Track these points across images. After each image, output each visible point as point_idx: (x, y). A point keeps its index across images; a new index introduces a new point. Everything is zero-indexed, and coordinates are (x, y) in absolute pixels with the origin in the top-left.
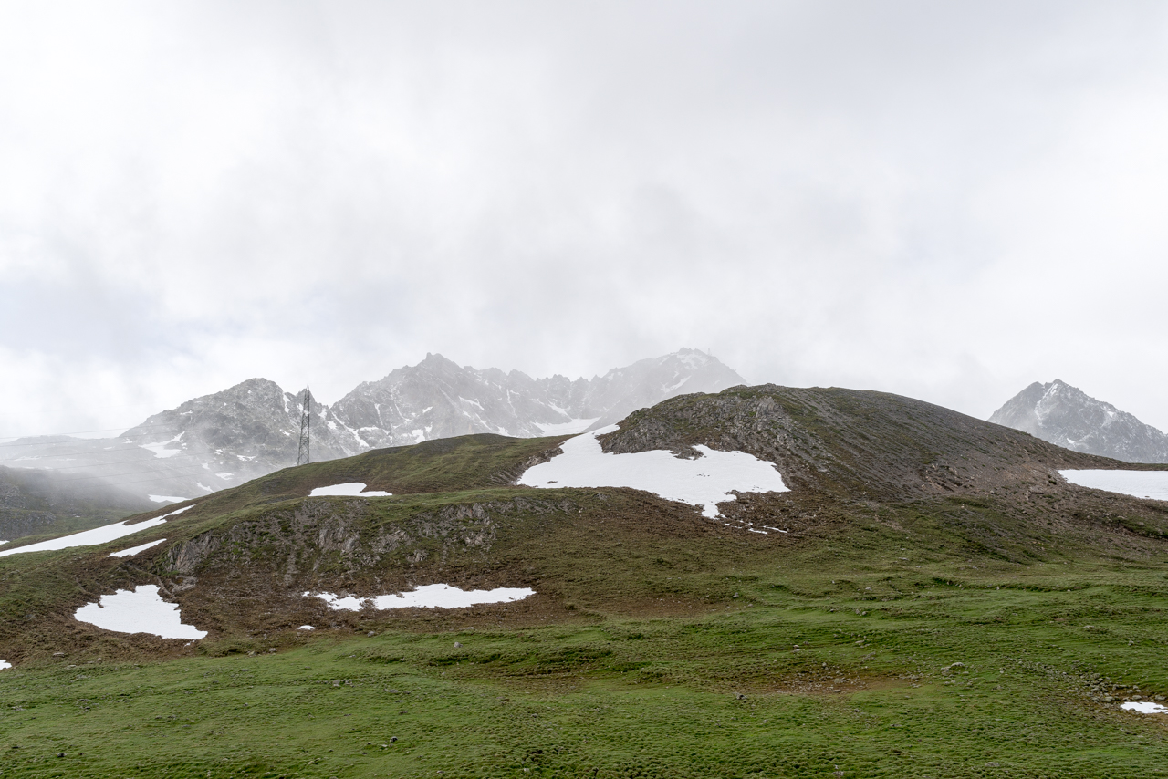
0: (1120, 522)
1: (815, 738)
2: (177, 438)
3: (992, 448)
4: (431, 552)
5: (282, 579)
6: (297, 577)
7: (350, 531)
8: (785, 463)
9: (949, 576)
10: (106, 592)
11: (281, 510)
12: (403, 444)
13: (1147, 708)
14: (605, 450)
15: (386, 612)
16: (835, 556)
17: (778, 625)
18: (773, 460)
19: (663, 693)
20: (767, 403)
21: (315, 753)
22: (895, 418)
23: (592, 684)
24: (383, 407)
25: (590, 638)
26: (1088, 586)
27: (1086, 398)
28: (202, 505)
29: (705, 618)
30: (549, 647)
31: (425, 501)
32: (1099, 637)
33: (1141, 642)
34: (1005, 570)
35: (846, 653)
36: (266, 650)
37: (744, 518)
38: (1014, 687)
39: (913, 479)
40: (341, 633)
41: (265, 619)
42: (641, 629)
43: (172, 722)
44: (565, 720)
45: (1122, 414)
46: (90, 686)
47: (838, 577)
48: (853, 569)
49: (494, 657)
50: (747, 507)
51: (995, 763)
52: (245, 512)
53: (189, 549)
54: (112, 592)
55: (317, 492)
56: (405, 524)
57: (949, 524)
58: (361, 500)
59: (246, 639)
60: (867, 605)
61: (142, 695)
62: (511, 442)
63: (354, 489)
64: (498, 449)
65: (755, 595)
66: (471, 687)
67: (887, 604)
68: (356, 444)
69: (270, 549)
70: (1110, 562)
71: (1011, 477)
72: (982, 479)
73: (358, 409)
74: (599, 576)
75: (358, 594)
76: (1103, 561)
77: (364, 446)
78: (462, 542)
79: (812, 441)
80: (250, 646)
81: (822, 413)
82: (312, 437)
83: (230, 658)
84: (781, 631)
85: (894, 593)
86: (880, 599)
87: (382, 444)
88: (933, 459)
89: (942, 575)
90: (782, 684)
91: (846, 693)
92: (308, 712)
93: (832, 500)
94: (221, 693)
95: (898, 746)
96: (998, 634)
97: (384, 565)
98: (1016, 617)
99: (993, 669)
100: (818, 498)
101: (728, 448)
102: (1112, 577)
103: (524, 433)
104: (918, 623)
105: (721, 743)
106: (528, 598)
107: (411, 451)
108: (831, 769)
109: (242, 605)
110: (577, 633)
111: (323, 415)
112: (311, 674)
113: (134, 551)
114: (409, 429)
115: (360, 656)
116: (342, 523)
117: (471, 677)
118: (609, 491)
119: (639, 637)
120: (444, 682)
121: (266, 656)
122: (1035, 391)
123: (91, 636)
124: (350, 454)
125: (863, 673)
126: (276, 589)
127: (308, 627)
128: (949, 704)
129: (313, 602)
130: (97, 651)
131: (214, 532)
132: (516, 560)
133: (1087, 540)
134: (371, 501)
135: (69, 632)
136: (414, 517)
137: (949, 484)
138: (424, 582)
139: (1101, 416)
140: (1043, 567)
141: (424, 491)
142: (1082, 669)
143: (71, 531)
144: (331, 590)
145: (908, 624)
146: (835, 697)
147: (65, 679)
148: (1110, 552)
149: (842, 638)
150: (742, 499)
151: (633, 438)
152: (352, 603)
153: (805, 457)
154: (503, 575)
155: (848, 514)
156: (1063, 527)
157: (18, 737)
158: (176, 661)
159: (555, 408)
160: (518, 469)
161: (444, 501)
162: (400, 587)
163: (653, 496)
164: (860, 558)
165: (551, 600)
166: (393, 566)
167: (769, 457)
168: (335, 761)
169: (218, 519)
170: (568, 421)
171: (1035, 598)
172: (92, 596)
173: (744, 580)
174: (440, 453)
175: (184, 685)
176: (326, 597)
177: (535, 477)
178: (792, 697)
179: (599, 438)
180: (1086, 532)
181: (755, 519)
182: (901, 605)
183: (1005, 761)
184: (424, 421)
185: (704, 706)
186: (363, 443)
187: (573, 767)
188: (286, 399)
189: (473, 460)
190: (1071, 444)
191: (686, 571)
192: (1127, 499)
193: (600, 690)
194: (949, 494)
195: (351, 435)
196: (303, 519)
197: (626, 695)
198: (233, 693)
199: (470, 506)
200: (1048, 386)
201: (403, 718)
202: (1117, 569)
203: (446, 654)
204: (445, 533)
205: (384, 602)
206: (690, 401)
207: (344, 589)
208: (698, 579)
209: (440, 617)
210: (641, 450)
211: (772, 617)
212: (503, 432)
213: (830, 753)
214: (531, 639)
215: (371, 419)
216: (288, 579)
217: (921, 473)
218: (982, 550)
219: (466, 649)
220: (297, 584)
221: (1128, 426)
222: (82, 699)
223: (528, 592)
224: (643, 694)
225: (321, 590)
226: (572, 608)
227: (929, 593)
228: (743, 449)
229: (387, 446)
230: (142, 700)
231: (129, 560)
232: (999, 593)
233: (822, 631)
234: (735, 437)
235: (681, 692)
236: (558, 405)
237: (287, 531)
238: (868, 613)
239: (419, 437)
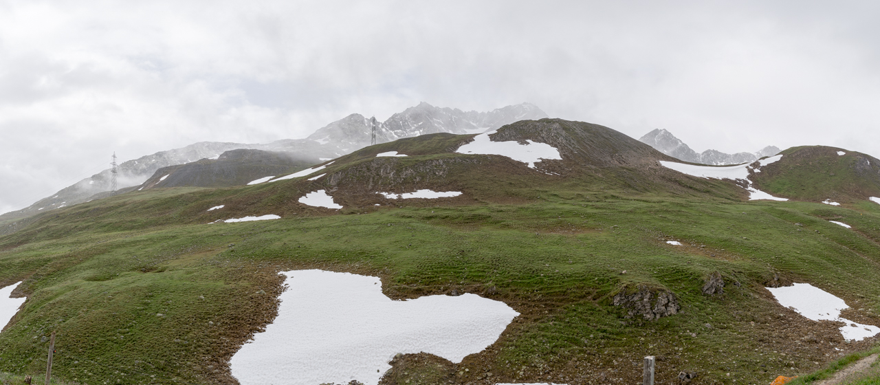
0: (676, 181)
1: (563, 249)
2: (327, 137)
3: (638, 150)
4: (423, 177)
5: (368, 187)
6: (373, 187)
7: (392, 169)
8: (562, 149)
9: (617, 195)
10: (308, 193)
11: (366, 162)
12: (411, 136)
13: (674, 243)
14: (491, 140)
15: (406, 199)
16: (575, 185)
17: (554, 209)
18: (557, 147)
19: (509, 232)
20: (556, 125)
21: (382, 249)
22: (605, 135)
23: (483, 228)
24: (403, 123)
25: (483, 211)
26: (663, 202)
27: (673, 136)
28: (338, 161)
29: (527, 205)
30: (467, 214)
31: (420, 158)
32: (663, 219)
33: (676, 222)
34: (637, 194)
35: (577, 220)
36: (363, 213)
37: (544, 168)
38: (634, 234)
39: (609, 158)
40: (390, 207)
41: (363, 201)
42: (502, 208)
43: (333, 237)
44: (472, 240)
45: (684, 144)
46: (306, 224)
47: (577, 192)
48: (583, 190)
49: (447, 217)
50: (545, 164)
51: (624, 260)
52: (353, 163)
53: (334, 177)
54: (310, 192)
55: (379, 155)
56: (412, 167)
57: (619, 176)
58: (396, 158)
59: (356, 209)
60: (587, 203)
61: (323, 227)
62: (454, 136)
63: (393, 154)
64: (448, 139)
65: (546, 197)
66: (438, 227)
67: (593, 203)
68: (393, 136)
69: (363, 176)
70: (671, 194)
71: (643, 161)
72: (633, 161)
73: (393, 123)
74: (487, 188)
75: (396, 193)
76: (669, 194)
77: (396, 138)
78: (435, 174)
79: (572, 141)
80: (358, 211)
81: (578, 131)
82: (376, 134)
83: (351, 215)
84: (554, 211)
85: (596, 200)
86: (591, 201)
87: (403, 137)
88: (617, 152)
89: (614, 194)
90: (553, 230)
91: (576, 234)
92: (379, 235)
93: (578, 164)
94: (349, 227)
95: (592, 253)
96: (631, 216)
97: (405, 182)
98: (638, 211)
99: (627, 228)
100: (573, 163)
101: (540, 142)
102: (671, 199)
103: (459, 132)
104: (604, 211)
105: (530, 250)
106: (460, 195)
107: (415, 139)
108: (568, 260)
109: (355, 197)
110: (478, 209)
111: (380, 126)
112: (380, 221)
113: (316, 178)
114: (414, 131)
115: (397, 215)
116: (389, 166)
117: (438, 224)
118: (492, 156)
119: (501, 211)
120: (428, 225)
121: (364, 215)
122: (656, 132)
123: (304, 208)
124: (391, 140)
125: (582, 227)
126: (366, 191)
127: (378, 205)
128: (611, 239)
129: (379, 196)
130: (307, 213)
131: (343, 171)
132: (455, 181)
133: (665, 186)
134: (400, 158)
135: (297, 206)
136: (416, 164)
137: (621, 162)
138: (420, 189)
139: (677, 143)
140: (649, 194)
141: (420, 154)
142: (656, 229)
143: (294, 172)
144: (386, 191)
145: (601, 211)
146: (572, 235)
147: (298, 222)
148: (672, 191)
149: (577, 215)
150: (544, 161)
151: (502, 136)
152: (394, 196)
153: (569, 147)
154: (450, 187)
155: (583, 169)
156: (658, 181)
157: (285, 240)
158: (333, 216)
159: (472, 123)
160: (457, 147)
161: (427, 158)
162: (411, 190)
163: (509, 158)
164: (586, 186)
165: (468, 197)
166: (409, 183)
167: (555, 146)
168: (389, 252)
169: (344, 166)
170: (477, 128)
171: (645, 204)
172: (303, 194)
173: (542, 192)
174: (426, 140)
175: (336, 224)
176: (384, 194)
177: (463, 150)
178: (556, 235)
179: (489, 135)
180: (665, 183)
181: (548, 169)
182: (599, 204)
183: (627, 259)
184: (418, 128)
185: (524, 237)
186: (396, 136)
187: (475, 257)
188: (366, 121)
189: (439, 143)
190: (665, 152)
191: (521, 187)
192: (680, 173)
193: (486, 230)
194: (621, 165)
195: (391, 133)
196: (374, 165)
197: (495, 232)
198: (353, 227)
199: (438, 160)
200: (661, 130)
201: (413, 238)
202: (673, 197)
203: (429, 215)
204: (428, 170)
205: (405, 196)
206: (526, 123)
207: (390, 191)
208: (525, 190)
209: (426, 201)
210: (505, 141)
211: (551, 206)
212: (451, 132)
213: (568, 255)
214: (461, 211)
215: (399, 127)
216: (370, 187)
217: (612, 157)
218: (630, 186)
219: (436, 213)
220: (374, 189)
221: (685, 149)
222: (304, 228)
223: (460, 193)
224: (502, 232)
225: (382, 191)
226: (476, 199)
227: (609, 200)
228: (545, 142)
229: (405, 137)
230: (323, 229)
231: (314, 181)
232: (633, 202)
233: (569, 212)
234: (543, 138)
235: (516, 232)
236: (473, 122)
237: (369, 169)
238: (587, 206)
239: (418, 134)
